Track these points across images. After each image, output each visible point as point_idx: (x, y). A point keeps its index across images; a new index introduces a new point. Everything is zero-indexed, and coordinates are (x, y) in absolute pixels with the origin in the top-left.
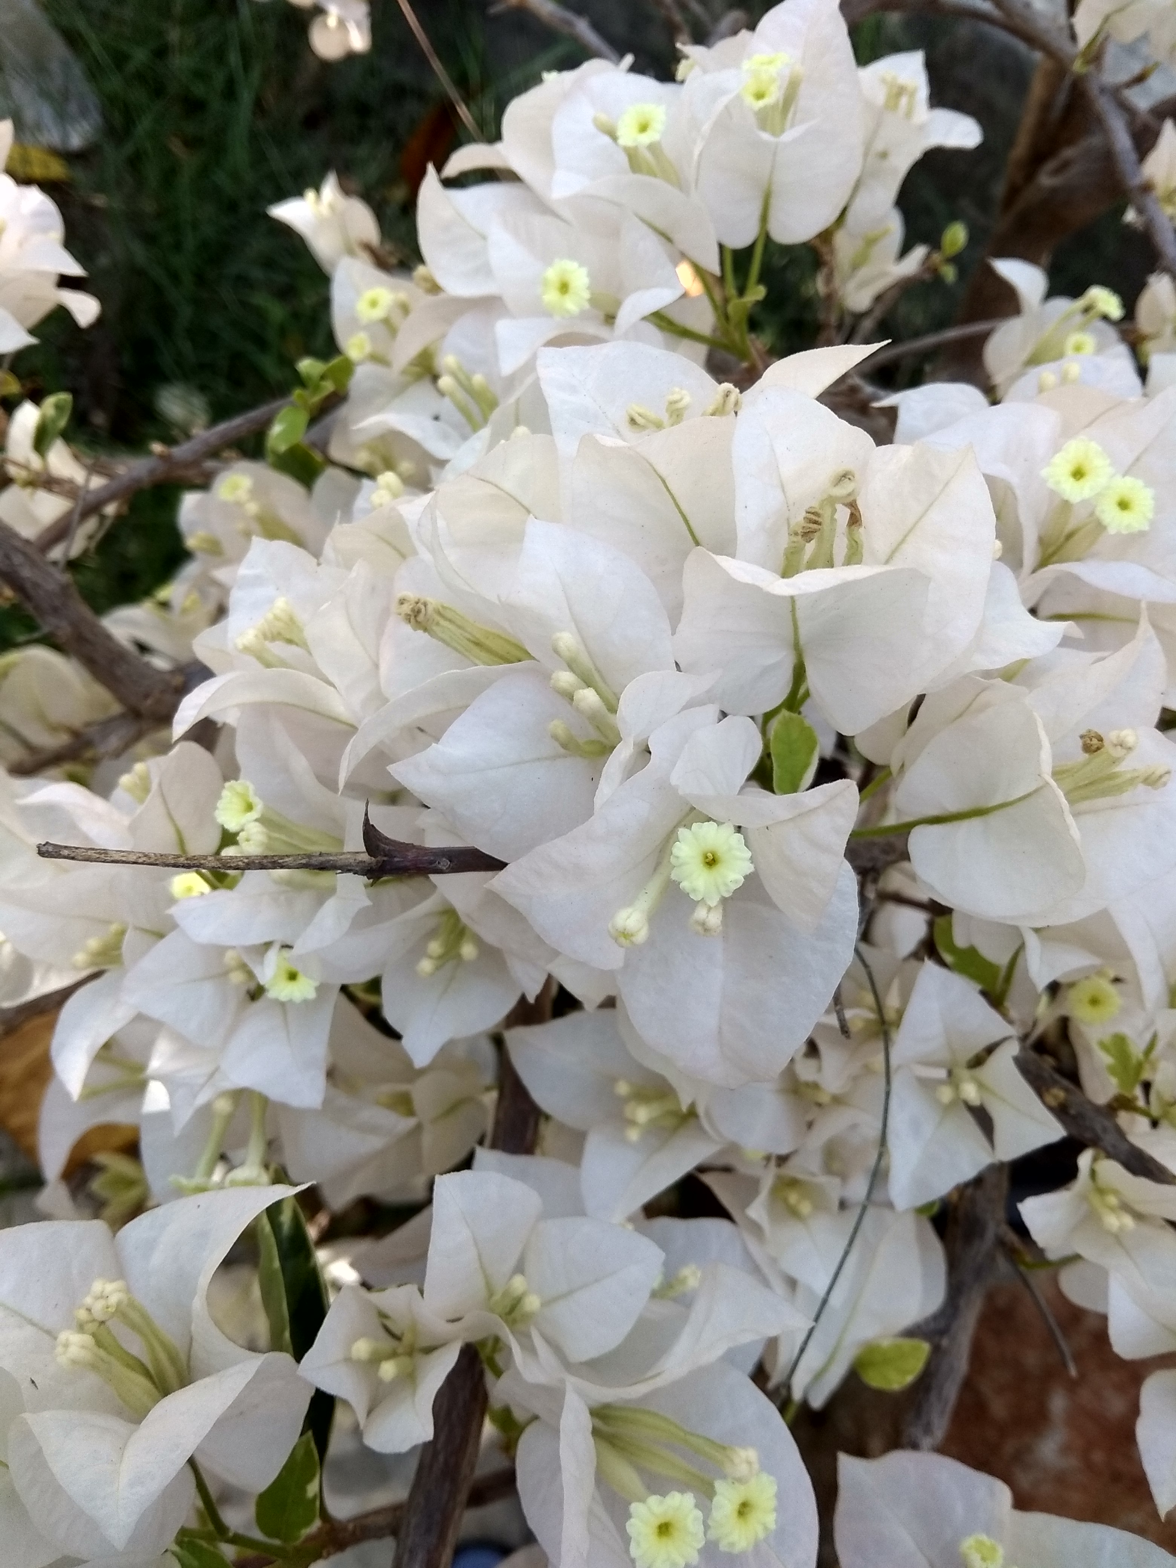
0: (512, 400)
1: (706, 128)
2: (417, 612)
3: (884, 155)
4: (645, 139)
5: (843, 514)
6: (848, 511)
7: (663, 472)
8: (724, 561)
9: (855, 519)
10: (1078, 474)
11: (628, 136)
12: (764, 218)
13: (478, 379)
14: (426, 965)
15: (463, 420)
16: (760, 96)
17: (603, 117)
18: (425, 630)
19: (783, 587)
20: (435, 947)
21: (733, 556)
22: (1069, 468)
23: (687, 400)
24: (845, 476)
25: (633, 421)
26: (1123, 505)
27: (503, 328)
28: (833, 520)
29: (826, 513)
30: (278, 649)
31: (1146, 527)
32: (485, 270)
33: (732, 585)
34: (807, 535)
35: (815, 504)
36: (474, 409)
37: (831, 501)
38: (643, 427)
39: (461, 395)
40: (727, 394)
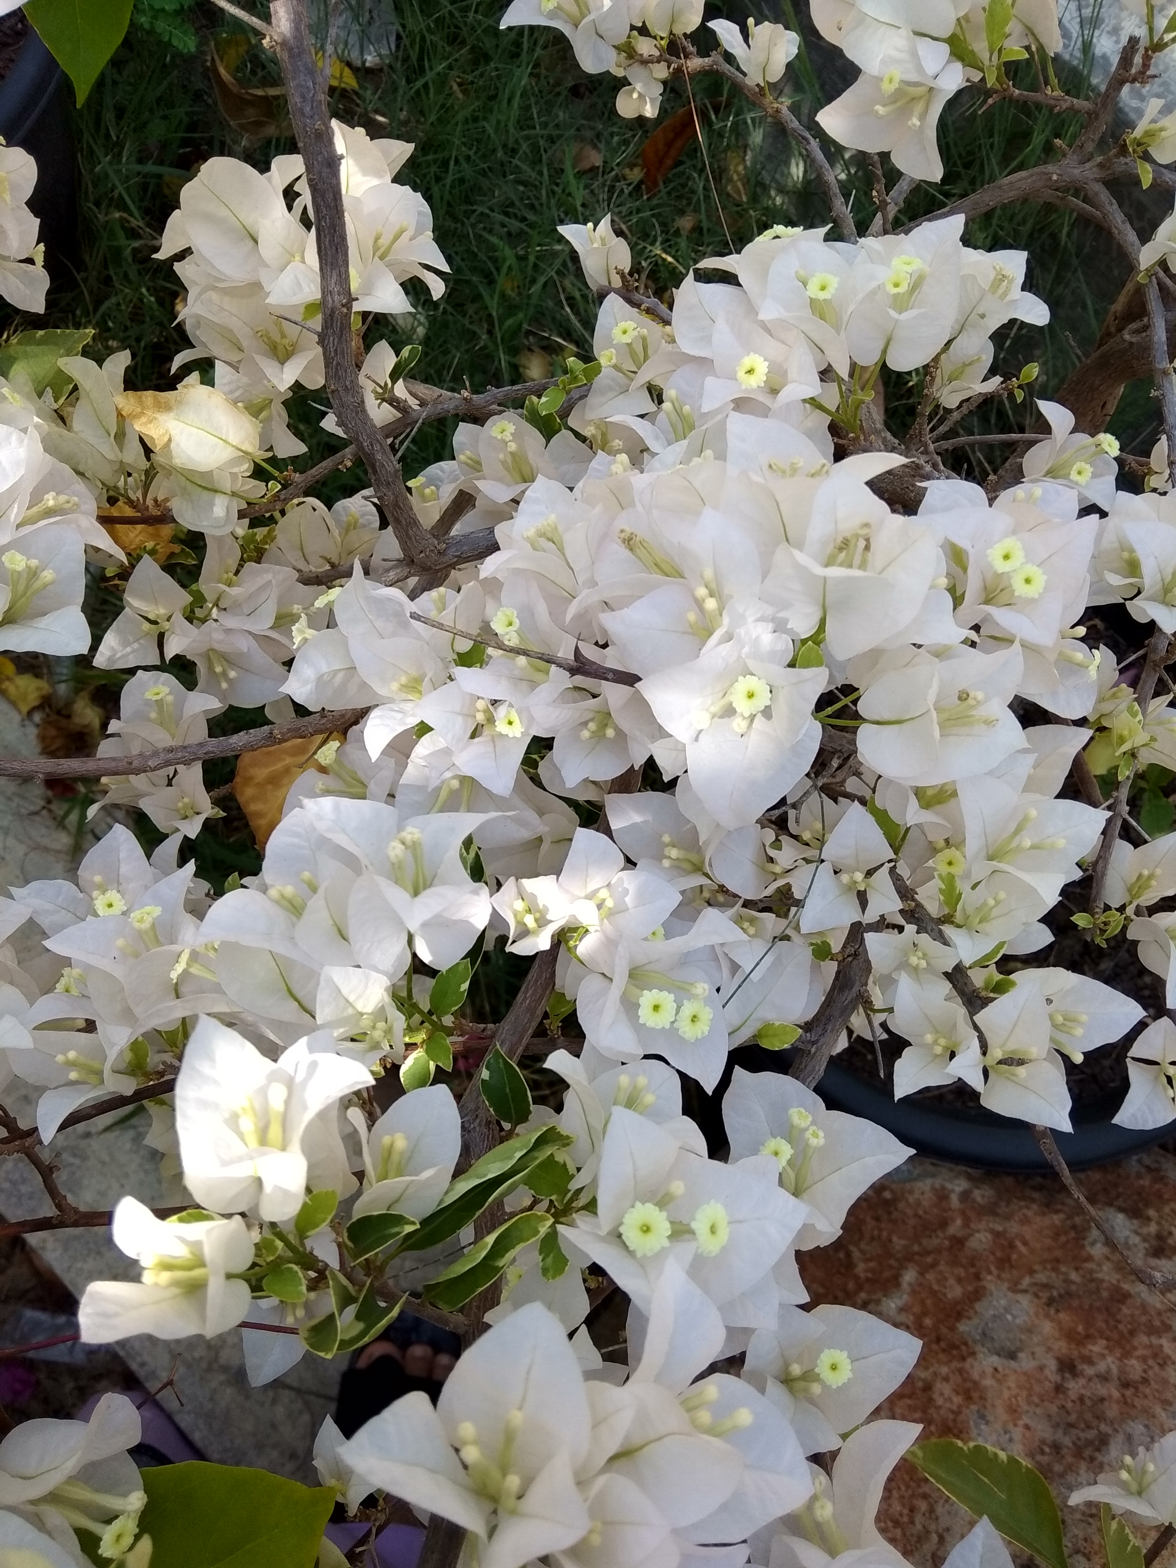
0: (704, 427)
1: (860, 296)
2: (630, 539)
3: (982, 316)
4: (822, 296)
5: (862, 544)
6: (864, 543)
7: (778, 498)
8: (796, 553)
9: (867, 548)
10: (1006, 557)
11: (813, 290)
12: (884, 352)
13: (687, 409)
14: (586, 734)
15: (671, 429)
16: (896, 285)
17: (802, 273)
18: (631, 550)
19: (820, 571)
20: (592, 726)
21: (801, 551)
22: (1003, 552)
23: (801, 464)
24: (866, 525)
25: (770, 466)
26: (1028, 581)
27: (710, 382)
28: (856, 545)
29: (853, 541)
30: (543, 542)
31: (1036, 596)
32: (707, 340)
33: (797, 566)
34: (841, 549)
35: (848, 535)
36: (679, 426)
37: (857, 536)
38: (775, 471)
39: (674, 416)
40: (824, 466)
